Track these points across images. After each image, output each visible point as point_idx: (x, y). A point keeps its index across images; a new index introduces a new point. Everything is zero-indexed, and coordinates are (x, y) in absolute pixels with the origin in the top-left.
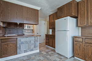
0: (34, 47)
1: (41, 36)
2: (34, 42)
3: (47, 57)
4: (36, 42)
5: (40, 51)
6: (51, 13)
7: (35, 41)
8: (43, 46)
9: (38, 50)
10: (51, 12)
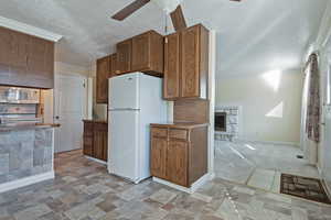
0: (34, 165)
1: (58, 125)
2: (35, 146)
3: (75, 188)
4: (41, 147)
5: (56, 175)
6: (103, 55)
7: (39, 143)
8: (74, 160)
9: (48, 173)
10: (100, 50)
